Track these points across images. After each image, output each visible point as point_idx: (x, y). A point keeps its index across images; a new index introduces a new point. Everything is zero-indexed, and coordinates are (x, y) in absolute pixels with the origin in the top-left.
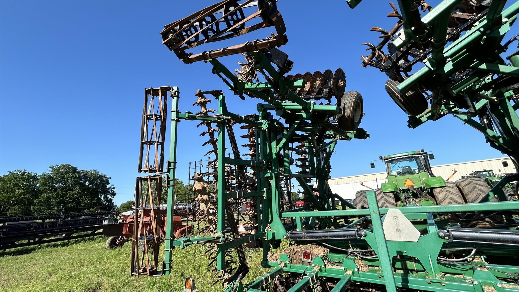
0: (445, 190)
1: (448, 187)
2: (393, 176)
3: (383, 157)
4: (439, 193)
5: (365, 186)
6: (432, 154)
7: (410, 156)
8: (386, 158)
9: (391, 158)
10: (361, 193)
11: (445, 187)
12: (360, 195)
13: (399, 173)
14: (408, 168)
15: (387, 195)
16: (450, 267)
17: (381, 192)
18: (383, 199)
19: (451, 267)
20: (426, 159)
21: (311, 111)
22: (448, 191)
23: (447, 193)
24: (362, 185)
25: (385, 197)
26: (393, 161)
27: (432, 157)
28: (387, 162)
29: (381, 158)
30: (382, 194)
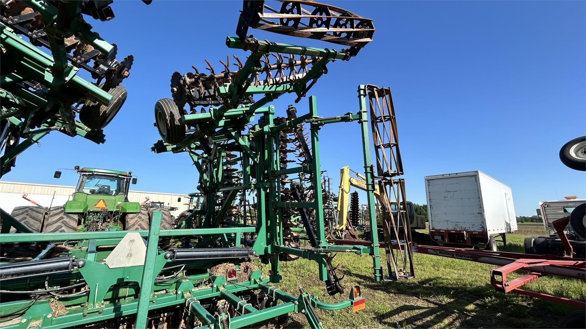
0: (138, 216)
1: (142, 213)
2: (84, 193)
3: (81, 168)
4: (132, 218)
5: (29, 200)
6: (136, 179)
7: (116, 175)
8: (85, 170)
9: (92, 172)
10: (25, 210)
11: (139, 213)
12: (23, 213)
13: (93, 192)
14: (107, 187)
15: (68, 217)
16: (159, 285)
17: (62, 211)
18: (61, 221)
19: (161, 285)
20: (128, 182)
21: (67, 79)
22: (140, 218)
23: (138, 219)
24: (25, 198)
25: (66, 219)
26: (92, 176)
27: (135, 181)
28: (84, 175)
29: (77, 168)
30: (62, 215)
